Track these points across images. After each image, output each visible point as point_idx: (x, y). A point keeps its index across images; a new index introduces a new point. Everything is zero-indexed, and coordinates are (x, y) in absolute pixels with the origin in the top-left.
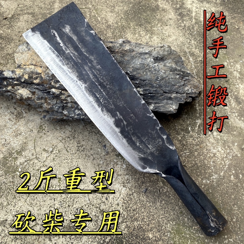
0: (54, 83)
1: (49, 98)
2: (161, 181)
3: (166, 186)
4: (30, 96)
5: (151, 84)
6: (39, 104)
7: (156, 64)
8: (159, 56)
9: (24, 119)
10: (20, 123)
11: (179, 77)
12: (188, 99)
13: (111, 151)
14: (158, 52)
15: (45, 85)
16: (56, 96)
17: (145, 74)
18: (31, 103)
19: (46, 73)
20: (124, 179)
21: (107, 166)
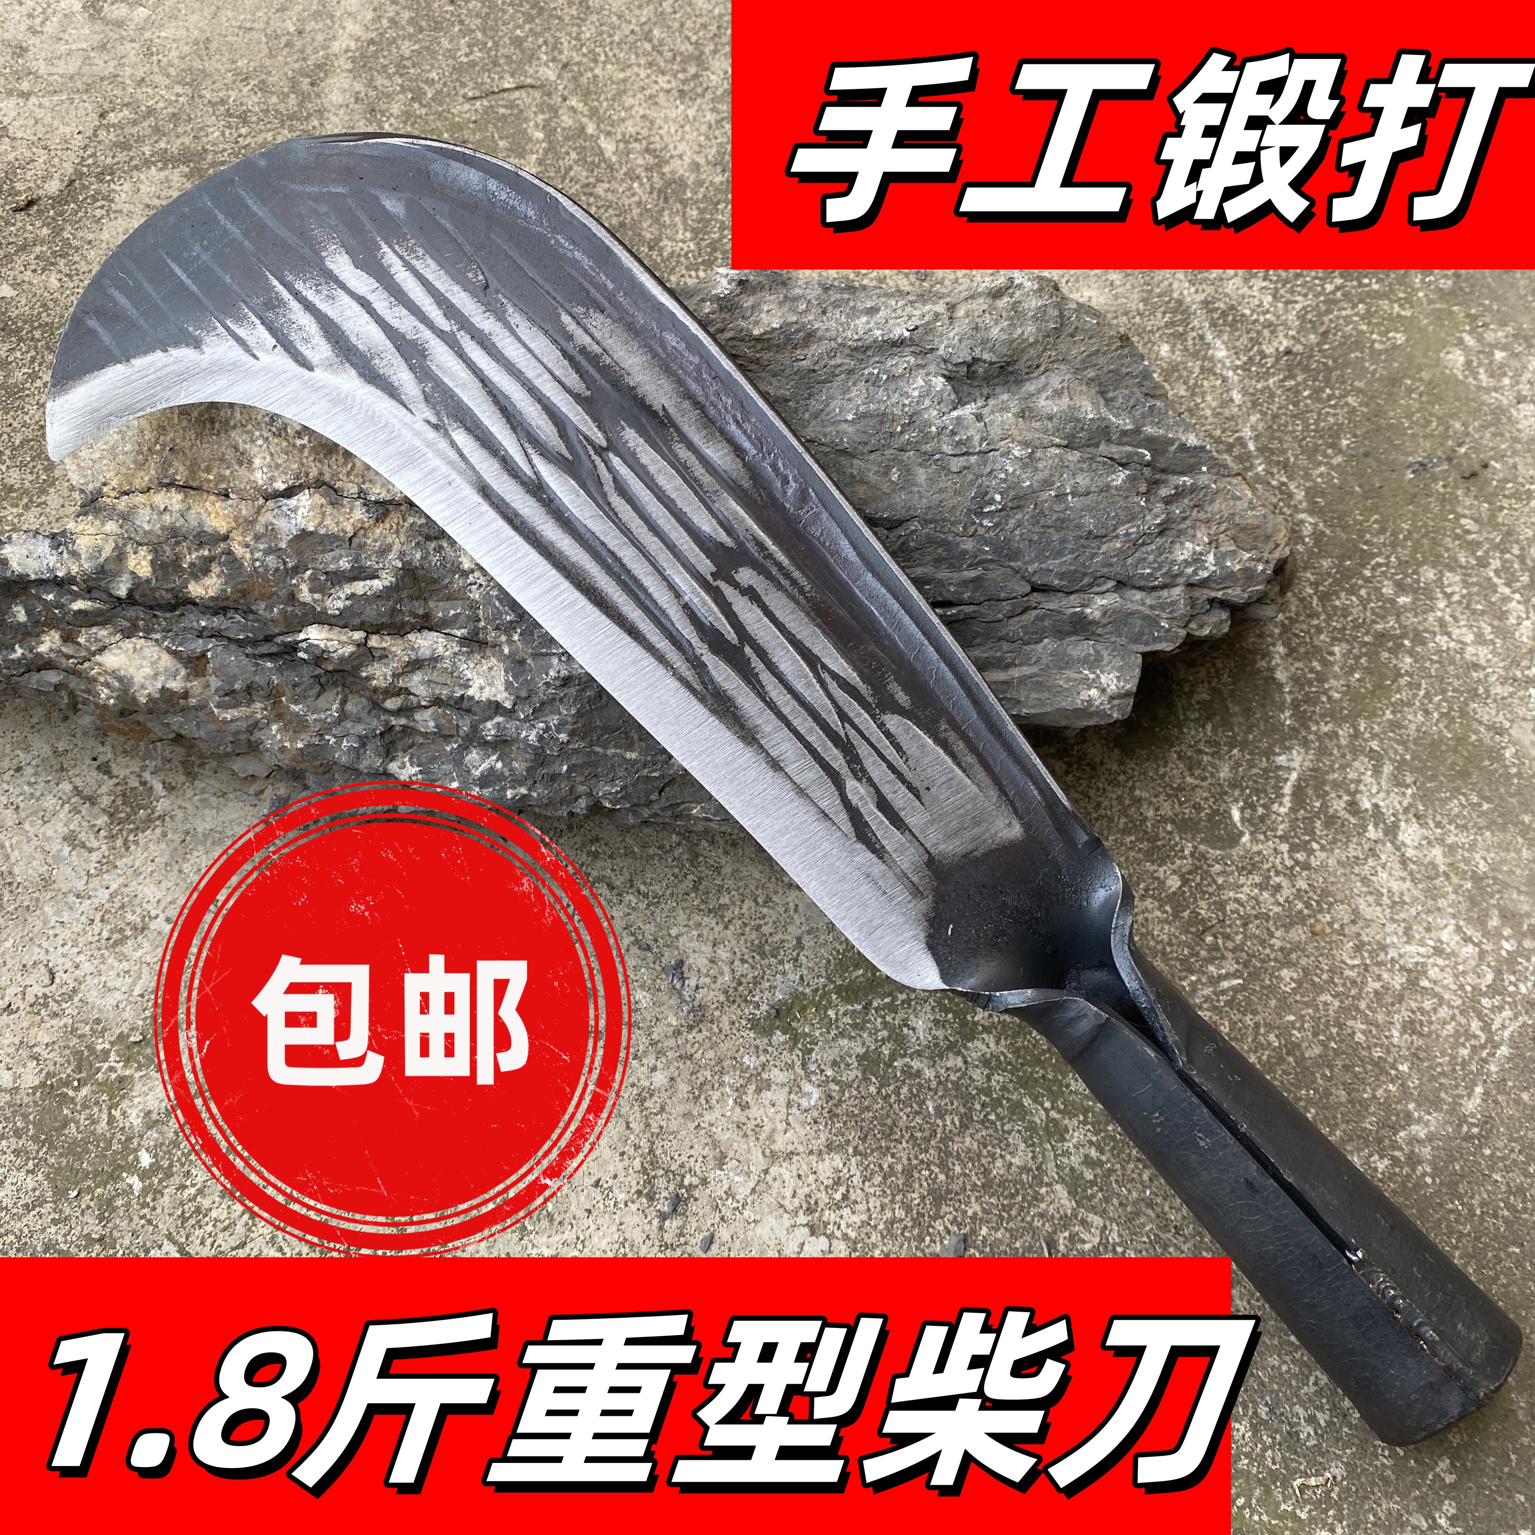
0: (311, 591)
1: (295, 685)
2: (1061, 1180)
3: (1093, 1210)
4: (175, 685)
5: (943, 543)
6: (237, 733)
7: (968, 411)
8: (986, 356)
9: (158, 831)
10: (137, 856)
11: (1132, 479)
12: (1205, 618)
13: (722, 998)
14: (976, 328)
15: (263, 605)
16: (336, 671)
17: (894, 478)
18: (189, 729)
19: (259, 528)
20: (811, 1178)
21: (697, 1098)
